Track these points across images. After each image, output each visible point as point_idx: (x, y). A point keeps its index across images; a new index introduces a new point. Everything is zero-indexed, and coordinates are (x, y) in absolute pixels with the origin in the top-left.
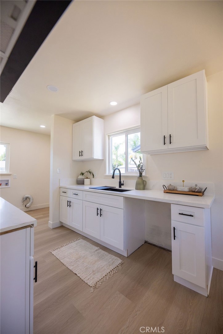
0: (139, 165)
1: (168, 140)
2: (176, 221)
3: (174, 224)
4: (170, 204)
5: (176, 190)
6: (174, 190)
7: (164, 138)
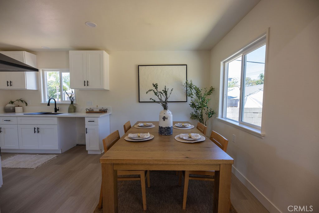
0: (71, 96)
1: (86, 83)
2: (88, 125)
3: (86, 127)
4: (84, 117)
5: (93, 111)
6: (92, 111)
7: (85, 82)
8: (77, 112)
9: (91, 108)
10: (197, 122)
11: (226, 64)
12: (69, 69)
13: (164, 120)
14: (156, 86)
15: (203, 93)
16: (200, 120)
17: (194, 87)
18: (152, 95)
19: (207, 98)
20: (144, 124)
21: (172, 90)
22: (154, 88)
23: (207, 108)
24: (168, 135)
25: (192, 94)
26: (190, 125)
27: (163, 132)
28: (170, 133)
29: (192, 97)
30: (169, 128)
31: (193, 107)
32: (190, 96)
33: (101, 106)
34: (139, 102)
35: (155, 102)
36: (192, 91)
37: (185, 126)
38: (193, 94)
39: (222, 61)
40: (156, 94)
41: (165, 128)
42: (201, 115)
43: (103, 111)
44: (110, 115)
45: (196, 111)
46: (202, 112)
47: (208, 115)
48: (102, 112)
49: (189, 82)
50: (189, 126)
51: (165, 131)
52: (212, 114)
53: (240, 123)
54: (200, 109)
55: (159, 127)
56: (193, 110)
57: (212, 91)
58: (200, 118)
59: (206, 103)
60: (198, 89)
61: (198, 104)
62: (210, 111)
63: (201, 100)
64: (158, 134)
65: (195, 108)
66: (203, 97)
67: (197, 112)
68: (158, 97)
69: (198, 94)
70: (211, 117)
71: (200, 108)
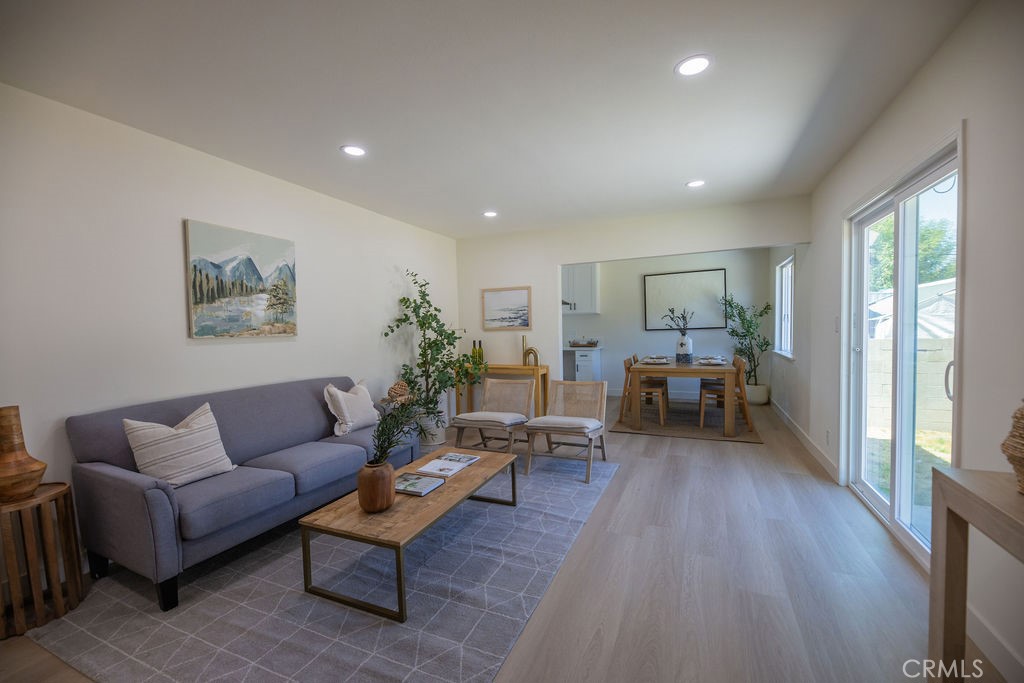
4: (575, 351)
5: (579, 344)
6: (577, 344)
9: (575, 341)
13: (682, 347)
14: (672, 311)
16: (749, 356)
17: (736, 304)
18: (668, 321)
21: (693, 314)
22: (670, 313)
23: (758, 336)
24: (687, 362)
25: (733, 315)
28: (689, 360)
29: (733, 321)
30: (687, 355)
31: (734, 336)
32: (730, 318)
33: (589, 339)
34: (646, 330)
35: (672, 329)
36: (733, 311)
38: (735, 315)
39: (777, 265)
40: (673, 320)
41: (683, 355)
42: (749, 348)
43: (592, 344)
44: (602, 348)
46: (750, 343)
47: (761, 348)
48: (590, 345)
49: (728, 298)
51: (683, 358)
52: (768, 345)
55: (677, 353)
56: (735, 341)
57: (765, 310)
58: (748, 353)
60: (742, 308)
62: (762, 340)
64: (675, 359)
66: (749, 319)
67: (742, 343)
68: (676, 323)
69: (742, 316)
70: (766, 349)
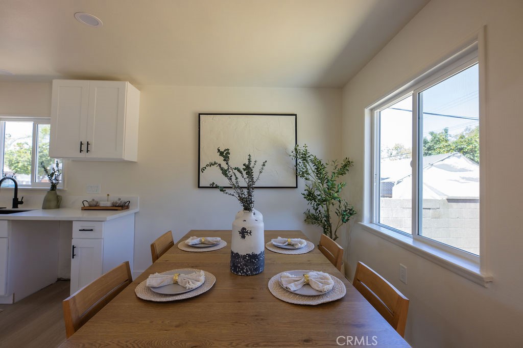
1: (85, 147)
2: (78, 238)
4: (72, 222)
5: (99, 206)
6: (96, 206)
7: (81, 144)
8: (64, 207)
9: (93, 200)
10: (318, 230)
11: (376, 112)
12: (49, 117)
13: (243, 237)
15: (329, 170)
16: (324, 227)
17: (312, 157)
19: (339, 180)
20: (201, 241)
21: (264, 165)
22: (220, 160)
23: (340, 201)
24: (253, 275)
25: (306, 172)
26: (305, 242)
27: (239, 267)
28: (257, 269)
29: (306, 179)
30: (254, 257)
31: (311, 200)
32: (302, 176)
33: (118, 196)
34: (199, 187)
36: (308, 167)
37: (293, 245)
38: (310, 171)
39: (366, 107)
40: (225, 172)
41: (244, 257)
42: (326, 217)
44: (135, 213)
45: (316, 207)
46: (328, 210)
47: (341, 217)
48: (116, 208)
50: (303, 246)
51: (245, 265)
52: (350, 214)
53: (415, 239)
54: (325, 203)
55: (232, 253)
57: (346, 167)
58: (323, 221)
59: (337, 192)
60: (320, 162)
61: (319, 193)
62: (345, 207)
63: (325, 186)
64: (228, 271)
65: (315, 201)
66: (329, 178)
67: (317, 209)
68: (231, 179)
69: (321, 173)
70: (348, 220)
71: (324, 201)
